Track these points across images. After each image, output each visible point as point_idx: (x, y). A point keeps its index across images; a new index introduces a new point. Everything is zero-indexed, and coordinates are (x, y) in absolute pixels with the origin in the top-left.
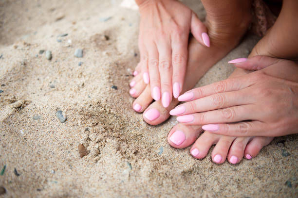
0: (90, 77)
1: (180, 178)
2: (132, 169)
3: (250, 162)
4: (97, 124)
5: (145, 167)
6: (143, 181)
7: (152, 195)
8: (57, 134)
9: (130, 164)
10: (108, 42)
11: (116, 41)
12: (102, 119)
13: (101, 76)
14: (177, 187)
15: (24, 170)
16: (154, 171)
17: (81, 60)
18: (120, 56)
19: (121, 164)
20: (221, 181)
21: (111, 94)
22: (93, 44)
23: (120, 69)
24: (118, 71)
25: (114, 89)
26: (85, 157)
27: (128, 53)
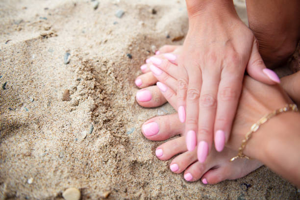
0: (116, 37)
1: (128, 164)
2: (91, 133)
3: (203, 187)
4: (91, 79)
5: (103, 138)
6: (92, 149)
7: (91, 166)
8: (57, 71)
9: (93, 129)
10: (151, 15)
11: (160, 17)
12: (101, 77)
13: (124, 41)
14: (118, 172)
15: (12, 87)
16: (108, 146)
17: (118, 20)
18: (153, 32)
19: (86, 124)
20: (163, 188)
21: (122, 60)
22: (137, 11)
23: (145, 43)
24: (143, 43)
25: (128, 57)
26: (65, 102)
27: (162, 32)
